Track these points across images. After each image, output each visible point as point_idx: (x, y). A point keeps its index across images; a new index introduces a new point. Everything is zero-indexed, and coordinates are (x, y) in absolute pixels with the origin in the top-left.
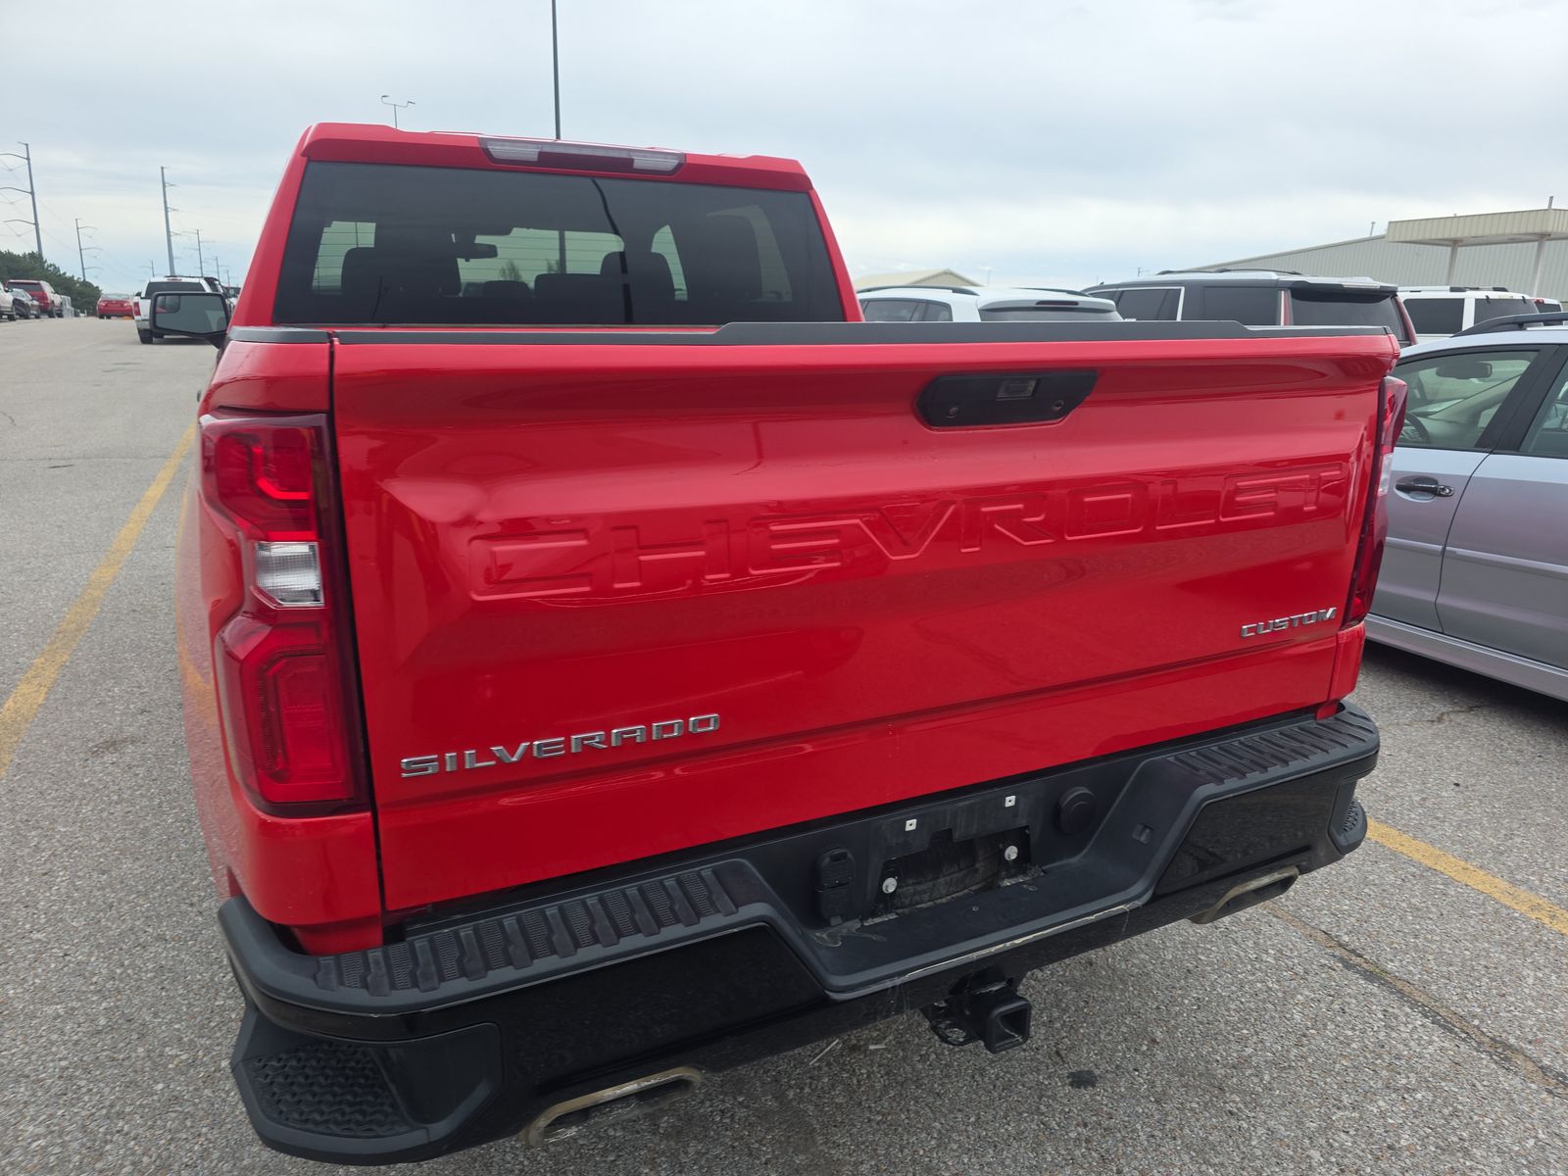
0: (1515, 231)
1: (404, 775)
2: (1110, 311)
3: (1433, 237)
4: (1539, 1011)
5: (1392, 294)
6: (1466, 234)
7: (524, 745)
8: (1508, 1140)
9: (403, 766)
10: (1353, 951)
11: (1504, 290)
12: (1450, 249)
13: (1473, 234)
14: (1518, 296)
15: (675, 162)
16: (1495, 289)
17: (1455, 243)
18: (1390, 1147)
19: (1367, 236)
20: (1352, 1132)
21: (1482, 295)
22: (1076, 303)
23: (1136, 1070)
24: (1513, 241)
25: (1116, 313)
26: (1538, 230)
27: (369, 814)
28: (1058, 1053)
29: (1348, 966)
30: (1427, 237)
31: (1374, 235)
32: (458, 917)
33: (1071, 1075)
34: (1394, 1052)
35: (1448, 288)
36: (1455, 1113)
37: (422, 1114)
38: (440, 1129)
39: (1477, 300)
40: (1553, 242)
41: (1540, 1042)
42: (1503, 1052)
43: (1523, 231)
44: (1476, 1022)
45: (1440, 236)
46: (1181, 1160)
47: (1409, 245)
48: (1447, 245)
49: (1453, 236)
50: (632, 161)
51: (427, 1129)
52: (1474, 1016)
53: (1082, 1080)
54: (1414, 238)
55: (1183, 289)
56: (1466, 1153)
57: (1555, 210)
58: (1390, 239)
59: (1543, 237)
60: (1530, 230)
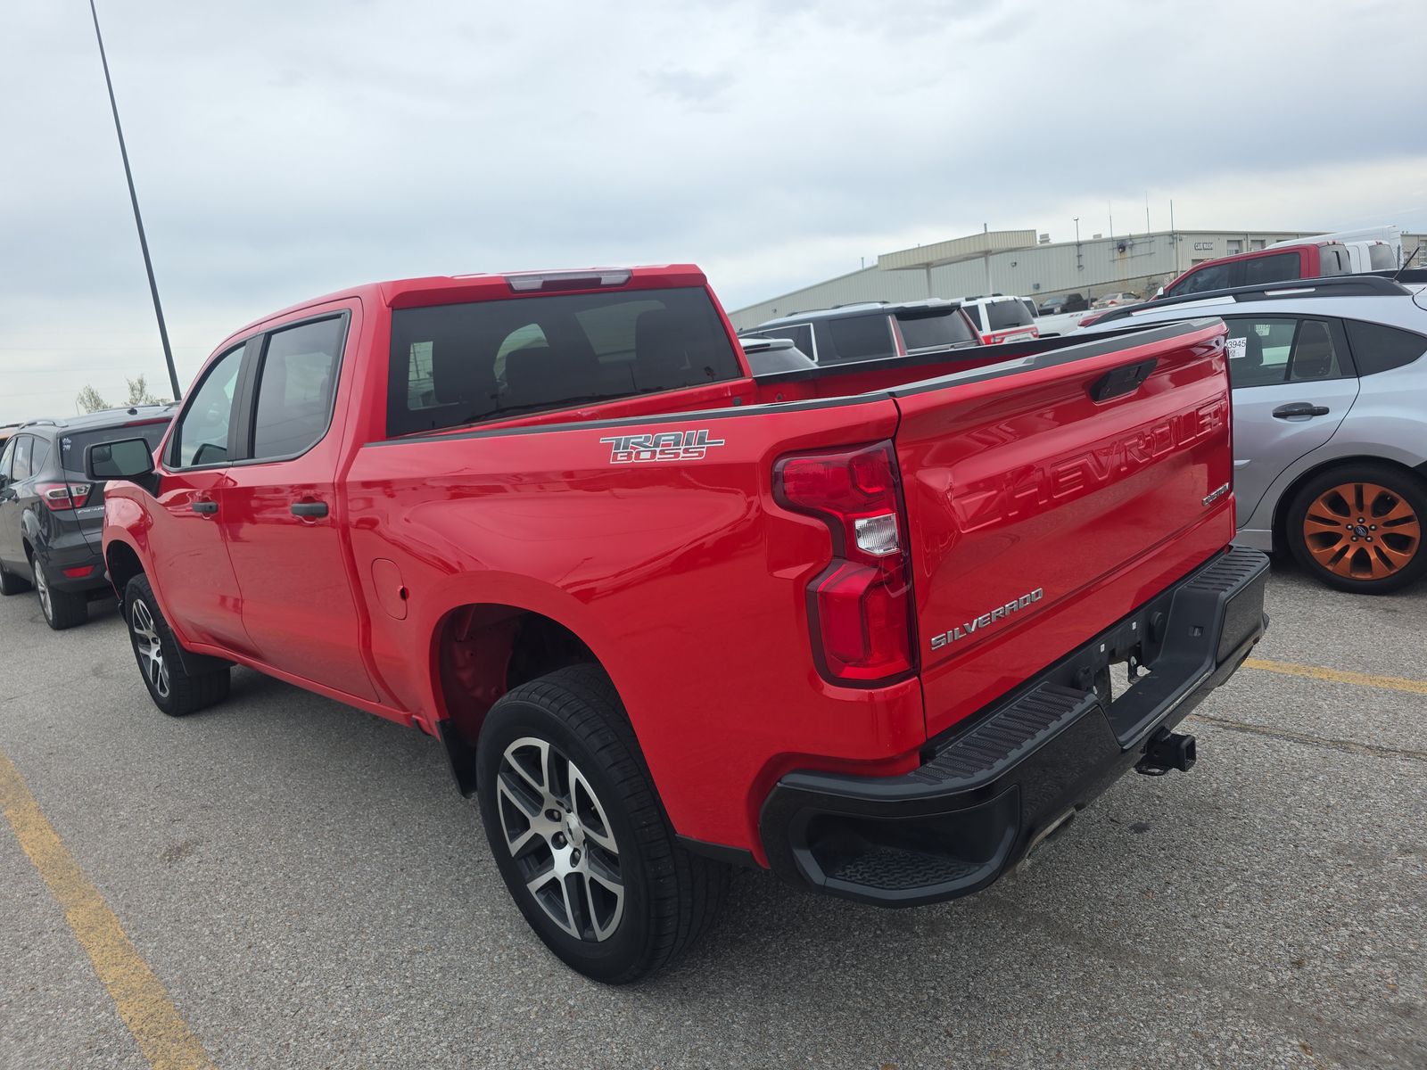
0: (968, 251)
1: (933, 648)
2: (791, 347)
3: (912, 263)
4: (1343, 720)
5: (957, 307)
6: (935, 259)
7: (975, 621)
8: (1381, 784)
9: (933, 643)
10: (1221, 720)
11: (1000, 295)
12: (925, 271)
13: (939, 258)
14: (1011, 298)
15: (625, 277)
16: (994, 295)
17: (928, 266)
18: (1328, 807)
19: (860, 268)
20: (1303, 806)
21: (988, 300)
22: (769, 345)
23: (1164, 814)
24: (967, 259)
25: (795, 348)
26: (983, 249)
27: (916, 678)
28: (1112, 820)
29: (1225, 728)
30: (908, 264)
31: (865, 267)
32: (952, 738)
33: (1131, 828)
34: (1290, 762)
35: (964, 299)
36: (1344, 780)
37: (980, 858)
38: (995, 863)
39: (986, 305)
40: (995, 256)
41: (1356, 735)
42: (1344, 746)
43: (973, 250)
44: (1316, 736)
45: (917, 262)
46: (1230, 848)
47: (895, 272)
48: (923, 268)
49: (926, 261)
50: (600, 279)
51: (989, 865)
52: (1313, 733)
53: (1140, 828)
54: (899, 266)
55: (812, 325)
56: (1368, 797)
57: (991, 233)
58: (882, 269)
59: (987, 254)
60: (978, 250)
